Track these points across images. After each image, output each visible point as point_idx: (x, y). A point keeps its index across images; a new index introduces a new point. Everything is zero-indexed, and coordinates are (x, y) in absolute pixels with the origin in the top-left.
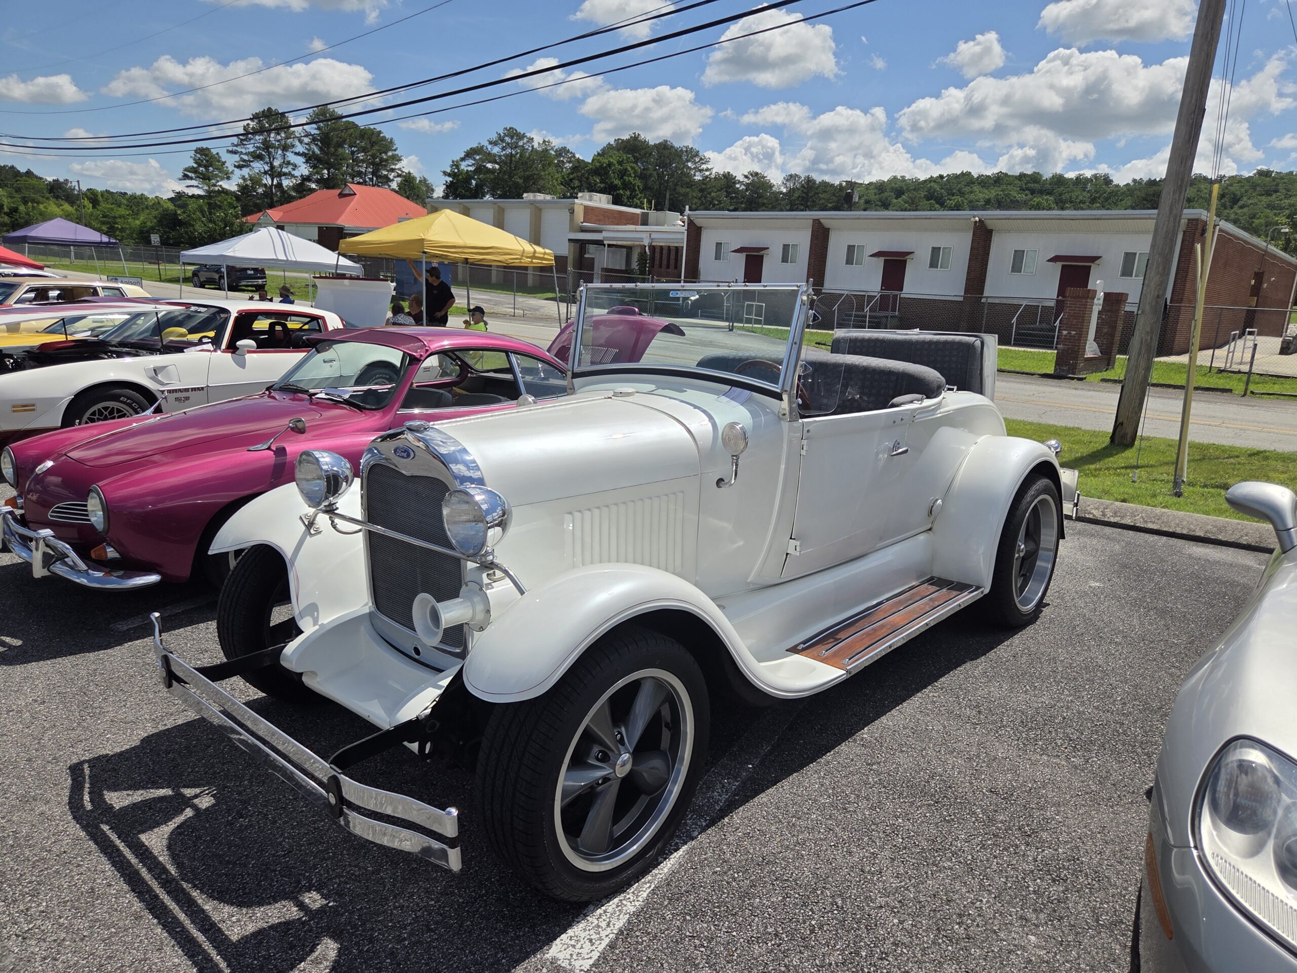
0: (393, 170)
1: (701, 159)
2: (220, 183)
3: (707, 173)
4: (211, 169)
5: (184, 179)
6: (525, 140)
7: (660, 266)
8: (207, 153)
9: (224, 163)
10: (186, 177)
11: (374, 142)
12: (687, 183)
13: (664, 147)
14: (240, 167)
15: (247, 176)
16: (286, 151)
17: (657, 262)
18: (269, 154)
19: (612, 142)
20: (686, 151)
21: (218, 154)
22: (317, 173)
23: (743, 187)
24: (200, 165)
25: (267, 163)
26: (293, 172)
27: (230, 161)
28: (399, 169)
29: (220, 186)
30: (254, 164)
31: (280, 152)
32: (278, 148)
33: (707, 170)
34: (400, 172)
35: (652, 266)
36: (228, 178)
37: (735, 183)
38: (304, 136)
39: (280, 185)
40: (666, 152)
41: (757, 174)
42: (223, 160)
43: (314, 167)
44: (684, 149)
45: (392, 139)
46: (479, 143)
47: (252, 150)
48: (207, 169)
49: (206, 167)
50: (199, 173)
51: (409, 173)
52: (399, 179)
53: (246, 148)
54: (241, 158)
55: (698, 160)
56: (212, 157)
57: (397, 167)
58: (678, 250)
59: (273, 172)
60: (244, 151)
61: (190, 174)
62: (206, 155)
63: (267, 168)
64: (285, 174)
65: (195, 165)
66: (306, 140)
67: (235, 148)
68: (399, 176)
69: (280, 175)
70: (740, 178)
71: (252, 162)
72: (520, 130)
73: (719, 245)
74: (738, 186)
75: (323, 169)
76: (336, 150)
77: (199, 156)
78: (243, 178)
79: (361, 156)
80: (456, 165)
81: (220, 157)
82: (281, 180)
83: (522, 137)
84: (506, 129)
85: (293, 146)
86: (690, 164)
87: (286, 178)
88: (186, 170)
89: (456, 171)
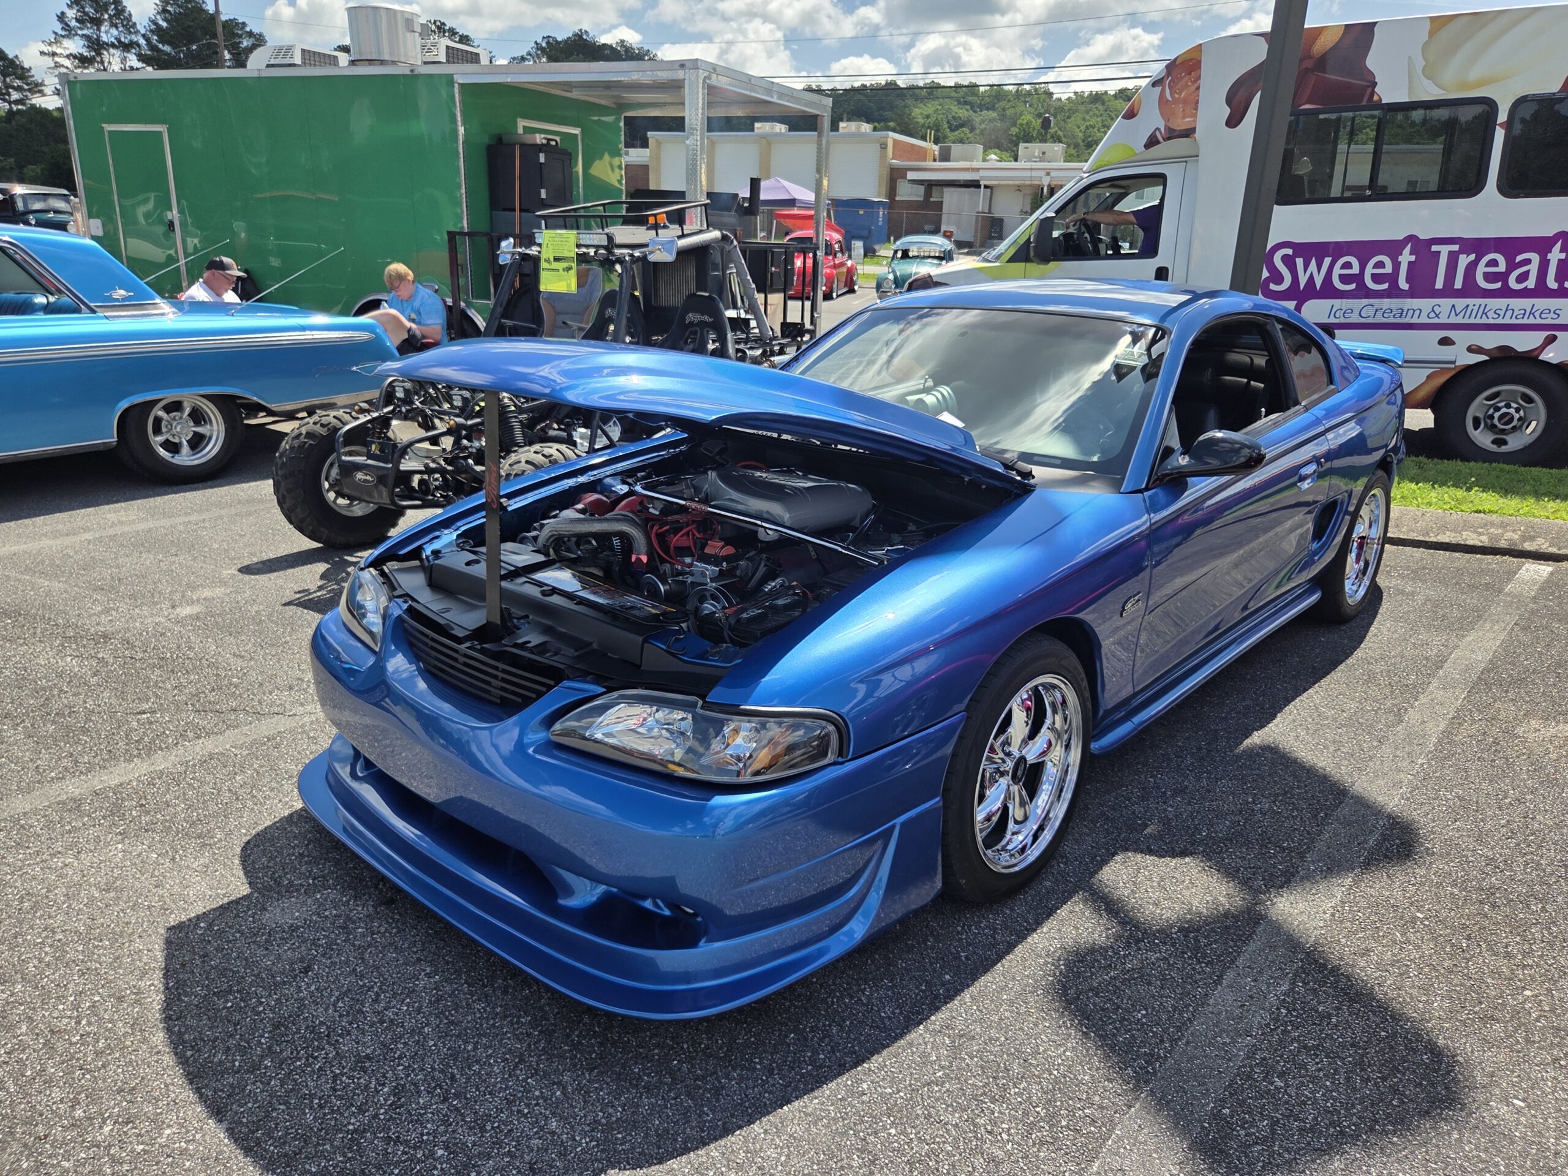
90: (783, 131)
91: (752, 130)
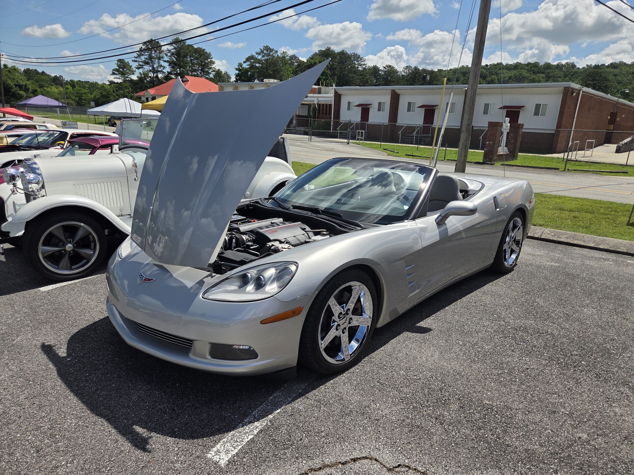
0: (211, 68)
1: (361, 59)
2: (129, 76)
3: (364, 66)
4: (125, 69)
5: (113, 75)
6: (274, 52)
7: (323, 114)
8: (123, 61)
9: (131, 66)
10: (114, 74)
11: (201, 55)
12: (354, 72)
13: (343, 54)
14: (138, 68)
15: (142, 73)
16: (160, 60)
17: (321, 112)
18: (152, 61)
19: (317, 52)
20: (354, 55)
21: (128, 62)
22: (175, 70)
23: (383, 73)
24: (120, 68)
25: (151, 66)
26: (163, 70)
27: (134, 65)
28: (214, 68)
29: (130, 78)
30: (144, 67)
31: (157, 60)
32: (156, 59)
33: (364, 65)
34: (214, 69)
35: (319, 114)
36: (133, 74)
37: (379, 71)
38: (168, 53)
39: (157, 77)
40: (343, 56)
41: (390, 66)
42: (131, 65)
43: (173, 67)
44: (353, 54)
45: (210, 53)
46: (252, 54)
47: (143, 60)
48: (123, 70)
49: (123, 69)
50: (120, 71)
51: (219, 69)
52: (214, 73)
53: (141, 59)
54: (139, 64)
55: (359, 59)
56: (126, 63)
57: (212, 67)
58: (330, 105)
59: (154, 71)
60: (140, 60)
61: (116, 72)
62: (123, 63)
63: (151, 68)
64: (159, 71)
65: (118, 68)
66: (169, 54)
67: (136, 59)
68: (214, 71)
69: (158, 72)
70: (382, 68)
71: (144, 65)
72: (271, 47)
73: (349, 103)
74: (380, 72)
75: (177, 68)
76: (183, 59)
77: (119, 63)
78: (140, 73)
79: (195, 61)
80: (240, 65)
81: (129, 64)
82: (158, 74)
83: (271, 50)
84: (264, 46)
85: (163, 57)
86: (355, 62)
87: (160, 73)
88: (113, 70)
89: (241, 68)
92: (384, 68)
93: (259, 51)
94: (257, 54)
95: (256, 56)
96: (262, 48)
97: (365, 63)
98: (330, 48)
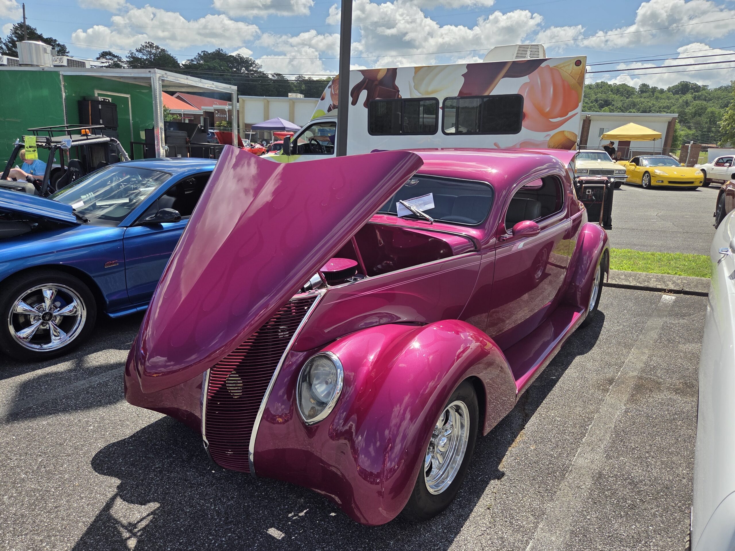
13: (239, 58)
90: (302, 97)
91: (287, 96)
92: (273, 76)
93: (139, 47)
94: (137, 51)
95: (137, 53)
96: (144, 44)
97: (261, 70)
98: (222, 50)
